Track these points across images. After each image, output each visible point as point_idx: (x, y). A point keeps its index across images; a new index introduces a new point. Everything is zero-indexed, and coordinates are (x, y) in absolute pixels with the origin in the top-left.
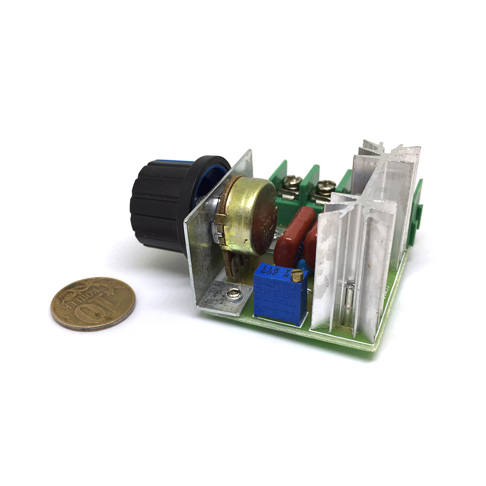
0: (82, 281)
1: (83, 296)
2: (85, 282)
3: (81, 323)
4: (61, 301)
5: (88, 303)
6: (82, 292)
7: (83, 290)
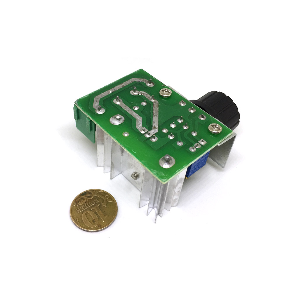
0: (90, 190)
1: (89, 203)
2: (92, 192)
3: (83, 226)
4: (77, 205)
5: (90, 210)
6: (89, 200)
7: (90, 199)
